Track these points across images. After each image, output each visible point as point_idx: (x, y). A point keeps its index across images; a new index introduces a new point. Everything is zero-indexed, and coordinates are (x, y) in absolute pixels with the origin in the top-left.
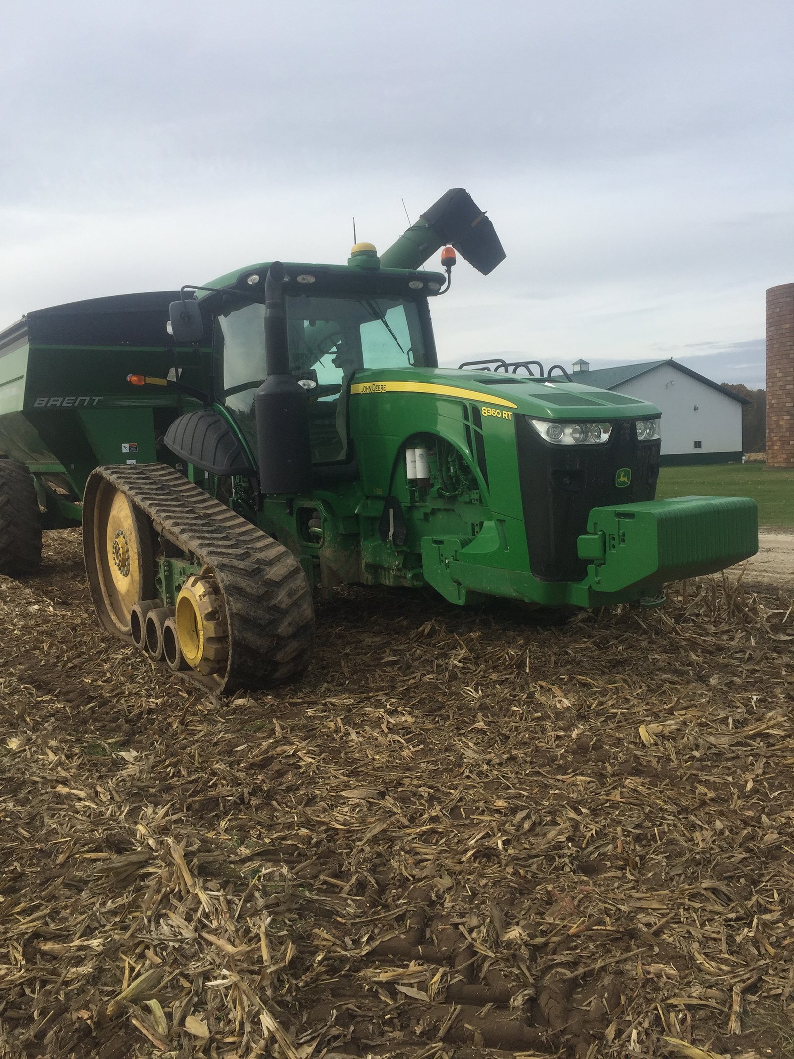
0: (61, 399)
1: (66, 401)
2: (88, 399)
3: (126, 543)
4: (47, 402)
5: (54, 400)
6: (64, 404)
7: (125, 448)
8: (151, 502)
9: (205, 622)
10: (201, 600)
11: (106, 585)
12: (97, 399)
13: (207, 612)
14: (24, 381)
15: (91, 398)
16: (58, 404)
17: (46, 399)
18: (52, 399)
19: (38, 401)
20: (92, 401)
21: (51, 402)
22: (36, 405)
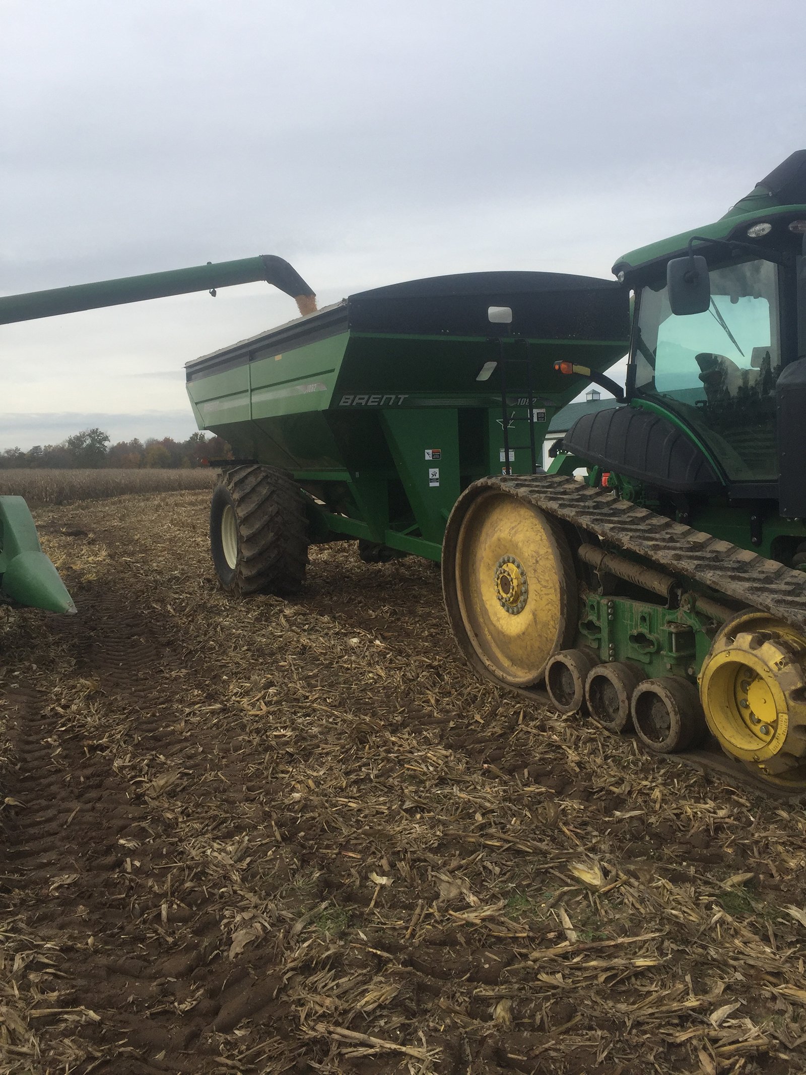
0: (366, 397)
1: (371, 400)
2: (393, 397)
3: (522, 574)
4: (353, 401)
5: (360, 399)
6: (370, 404)
7: (428, 455)
8: (612, 525)
9: (792, 703)
10: (780, 669)
11: (470, 622)
12: (402, 397)
13: (793, 688)
14: (335, 375)
15: (397, 397)
16: (363, 402)
17: (352, 397)
18: (358, 397)
19: (343, 400)
20: (398, 399)
21: (357, 401)
22: (341, 404)
